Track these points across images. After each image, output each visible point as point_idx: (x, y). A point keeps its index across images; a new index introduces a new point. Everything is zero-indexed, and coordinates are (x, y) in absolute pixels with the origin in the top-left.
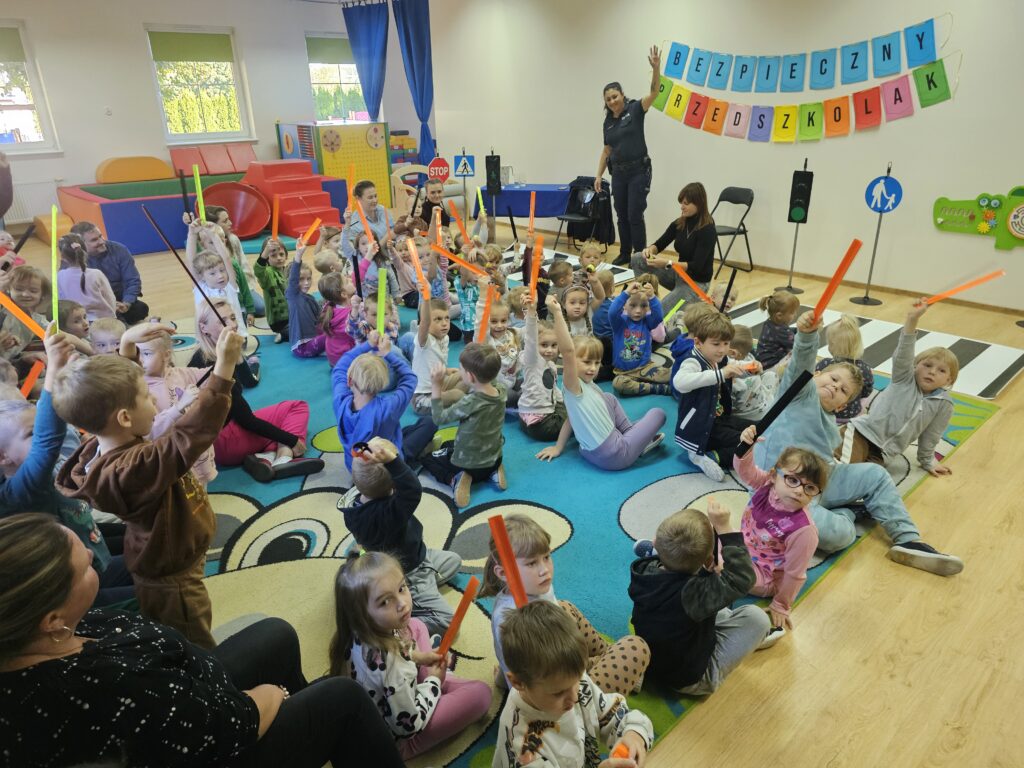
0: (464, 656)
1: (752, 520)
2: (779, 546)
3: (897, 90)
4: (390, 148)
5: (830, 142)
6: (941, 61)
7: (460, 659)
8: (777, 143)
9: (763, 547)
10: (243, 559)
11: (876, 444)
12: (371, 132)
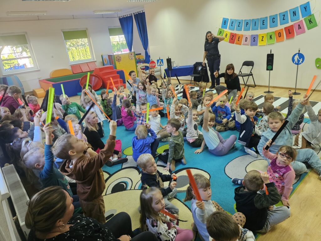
0: (181, 221)
1: (271, 170)
2: (282, 178)
3: (299, 25)
4: (136, 59)
5: (278, 44)
6: (313, 14)
7: (180, 221)
8: (260, 46)
9: (276, 179)
10: (106, 192)
11: (310, 142)
12: (130, 54)
